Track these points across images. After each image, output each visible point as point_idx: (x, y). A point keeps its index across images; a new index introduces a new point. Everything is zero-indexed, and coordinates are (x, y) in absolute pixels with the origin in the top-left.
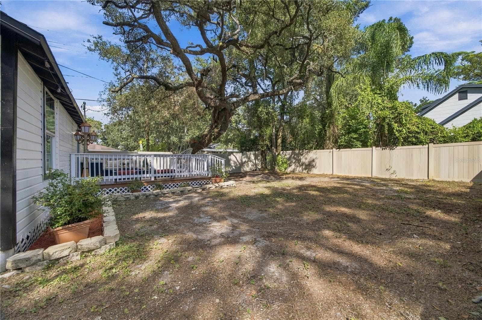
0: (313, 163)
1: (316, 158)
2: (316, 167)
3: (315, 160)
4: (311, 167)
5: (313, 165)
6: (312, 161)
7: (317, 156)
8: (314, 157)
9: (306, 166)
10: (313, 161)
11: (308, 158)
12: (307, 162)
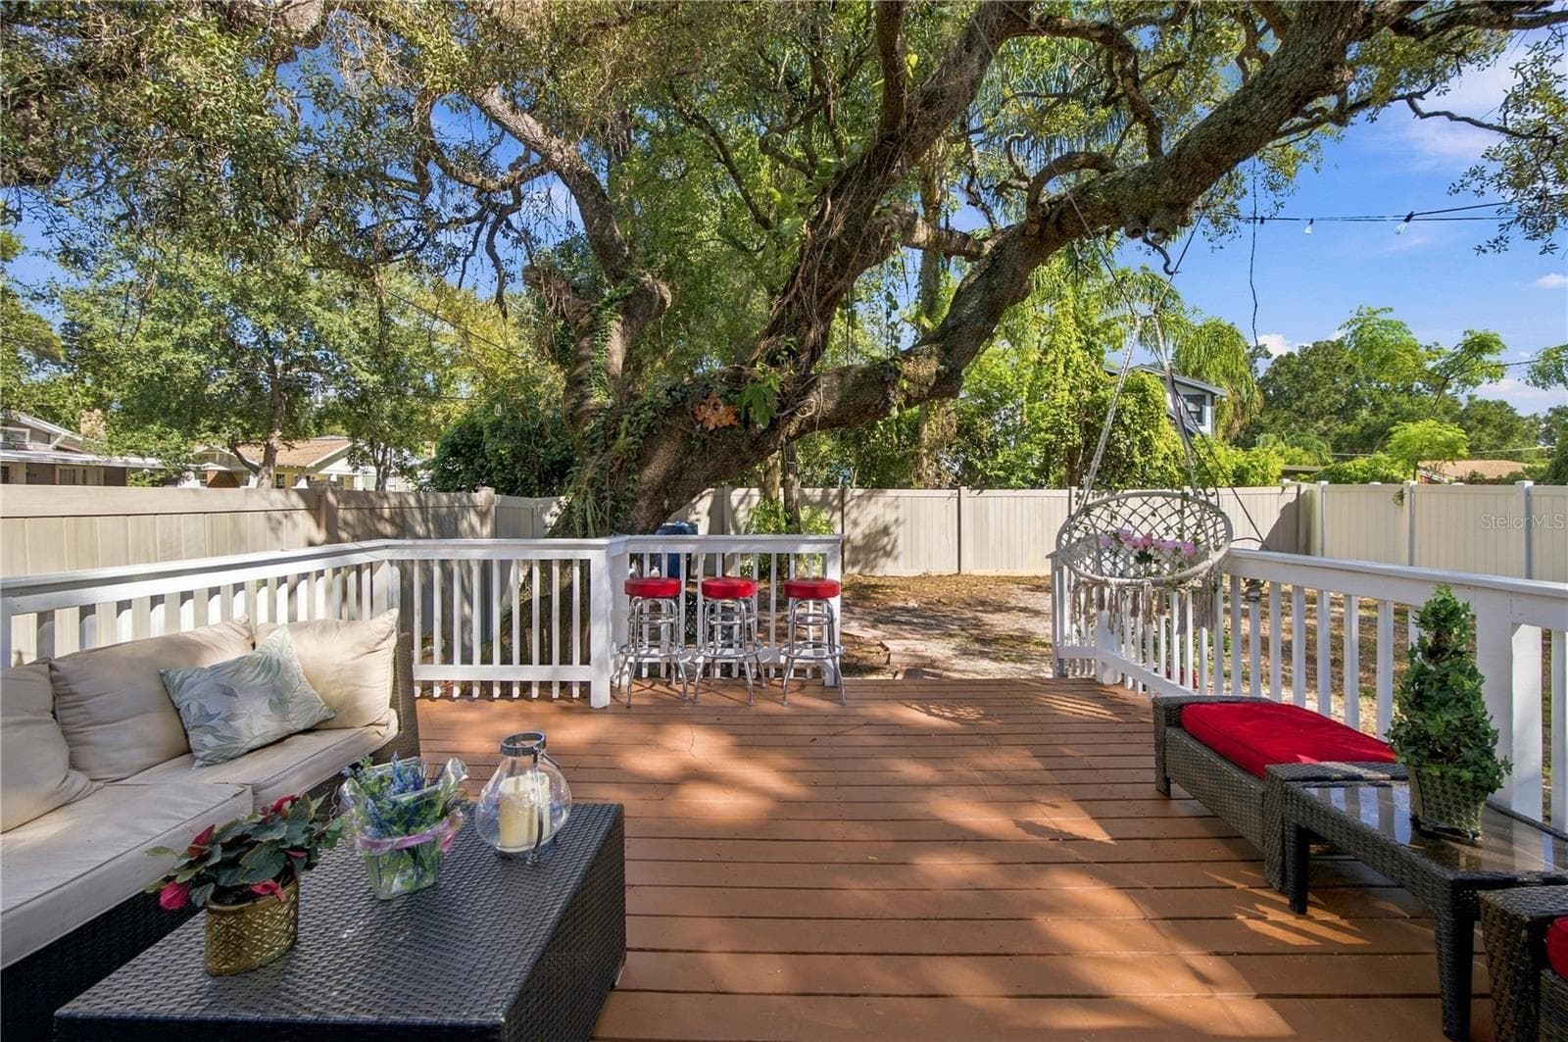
0: (886, 540)
1: (896, 521)
2: (895, 553)
3: (893, 529)
4: (872, 556)
5: (884, 548)
6: (878, 533)
7: (900, 514)
8: (890, 516)
9: (855, 549)
10: (886, 531)
11: (860, 520)
12: (856, 535)
